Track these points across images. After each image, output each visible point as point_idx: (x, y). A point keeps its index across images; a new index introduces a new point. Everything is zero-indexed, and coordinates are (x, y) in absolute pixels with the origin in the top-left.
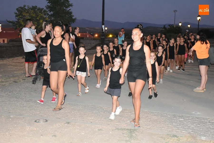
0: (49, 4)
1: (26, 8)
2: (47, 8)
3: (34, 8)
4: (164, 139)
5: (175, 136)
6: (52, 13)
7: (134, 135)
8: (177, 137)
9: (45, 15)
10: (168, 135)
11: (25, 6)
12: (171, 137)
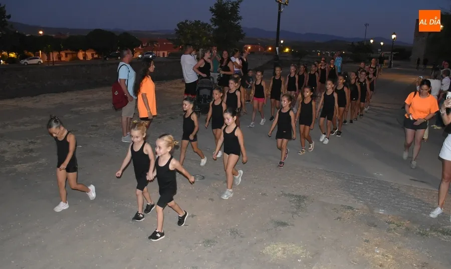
0: (214, 17)
1: (188, 23)
2: (212, 21)
3: (197, 23)
4: (337, 212)
5: (351, 208)
6: (217, 27)
7: (302, 204)
8: (353, 210)
9: (209, 31)
10: (342, 206)
11: (186, 21)
12: (346, 208)
